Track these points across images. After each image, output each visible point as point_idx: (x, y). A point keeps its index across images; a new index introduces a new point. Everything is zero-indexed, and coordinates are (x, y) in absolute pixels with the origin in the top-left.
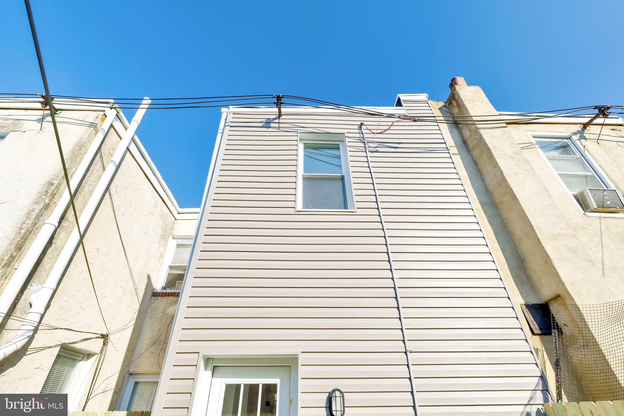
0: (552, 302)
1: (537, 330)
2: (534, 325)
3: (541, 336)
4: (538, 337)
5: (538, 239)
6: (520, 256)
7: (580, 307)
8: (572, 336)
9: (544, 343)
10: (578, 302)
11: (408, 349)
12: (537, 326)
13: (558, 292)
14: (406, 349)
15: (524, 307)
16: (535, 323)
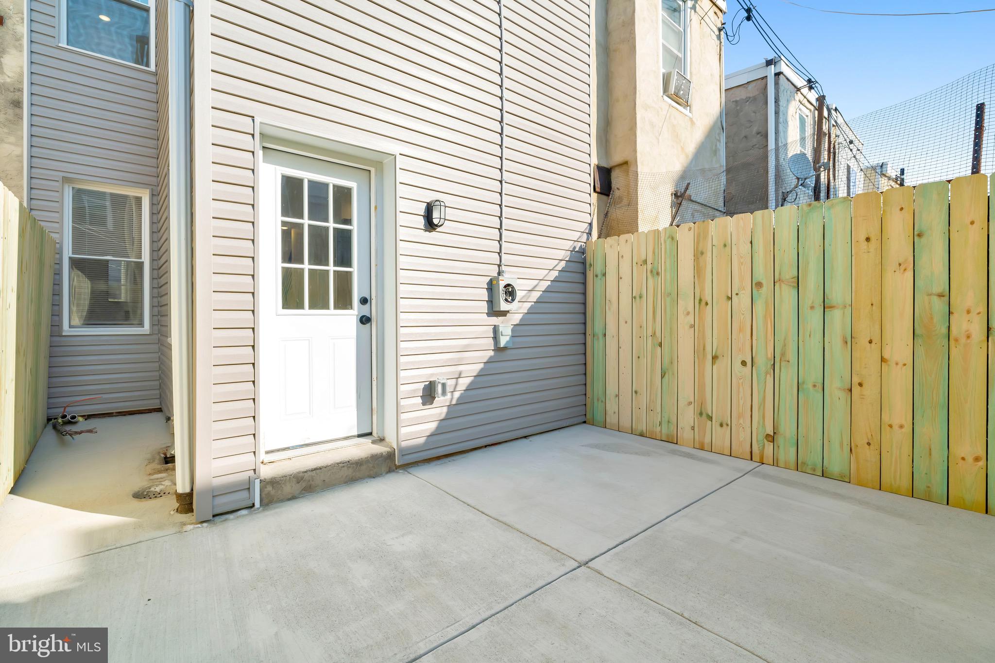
0: (617, 168)
1: (598, 190)
2: (597, 184)
3: (600, 195)
4: (596, 195)
5: (635, 104)
6: (608, 119)
7: (639, 173)
8: (620, 198)
9: (599, 200)
10: (639, 170)
11: (504, 178)
12: (599, 186)
13: (628, 159)
14: (502, 177)
15: (596, 167)
16: (599, 183)
